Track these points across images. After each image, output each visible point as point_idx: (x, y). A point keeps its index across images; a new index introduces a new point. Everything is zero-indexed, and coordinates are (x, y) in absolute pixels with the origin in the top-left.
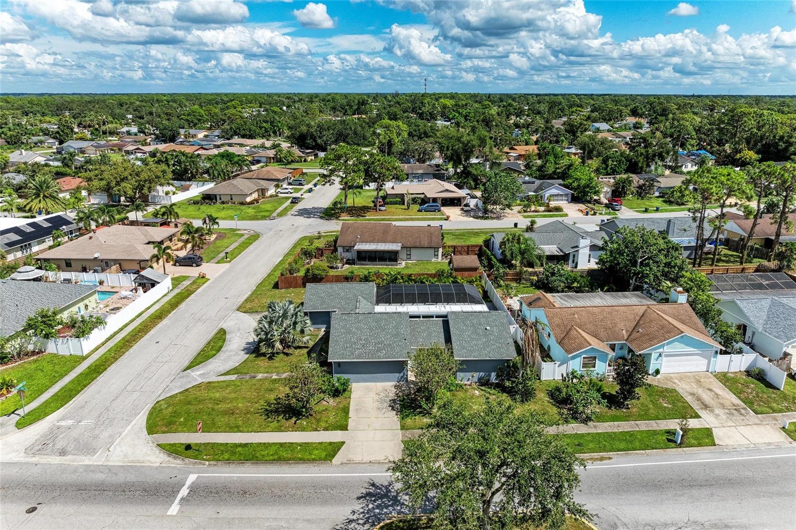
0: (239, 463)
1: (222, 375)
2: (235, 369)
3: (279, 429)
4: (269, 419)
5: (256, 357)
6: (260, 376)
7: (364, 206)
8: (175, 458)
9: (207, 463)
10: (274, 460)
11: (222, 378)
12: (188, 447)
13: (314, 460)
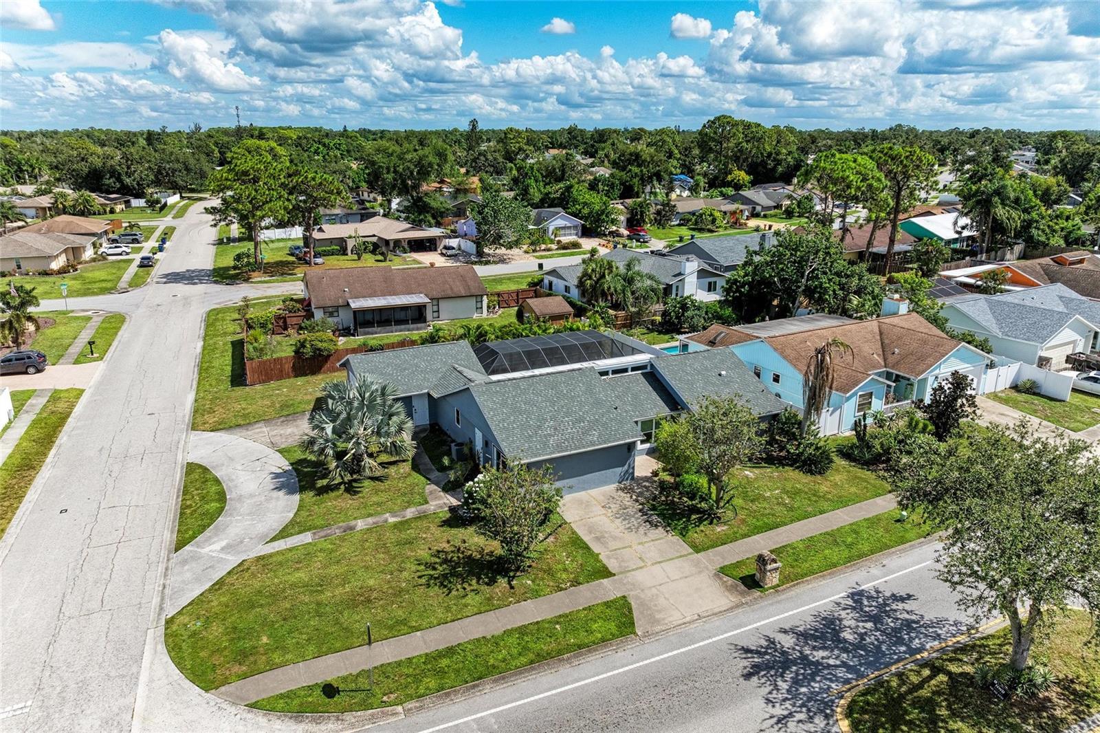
0: (468, 689)
1: (273, 539)
2: (292, 523)
3: (490, 605)
4: (454, 593)
5: (317, 495)
6: (361, 524)
7: (281, 262)
8: (316, 721)
9: (400, 708)
10: (532, 662)
11: (281, 545)
12: (330, 691)
13: (603, 640)
